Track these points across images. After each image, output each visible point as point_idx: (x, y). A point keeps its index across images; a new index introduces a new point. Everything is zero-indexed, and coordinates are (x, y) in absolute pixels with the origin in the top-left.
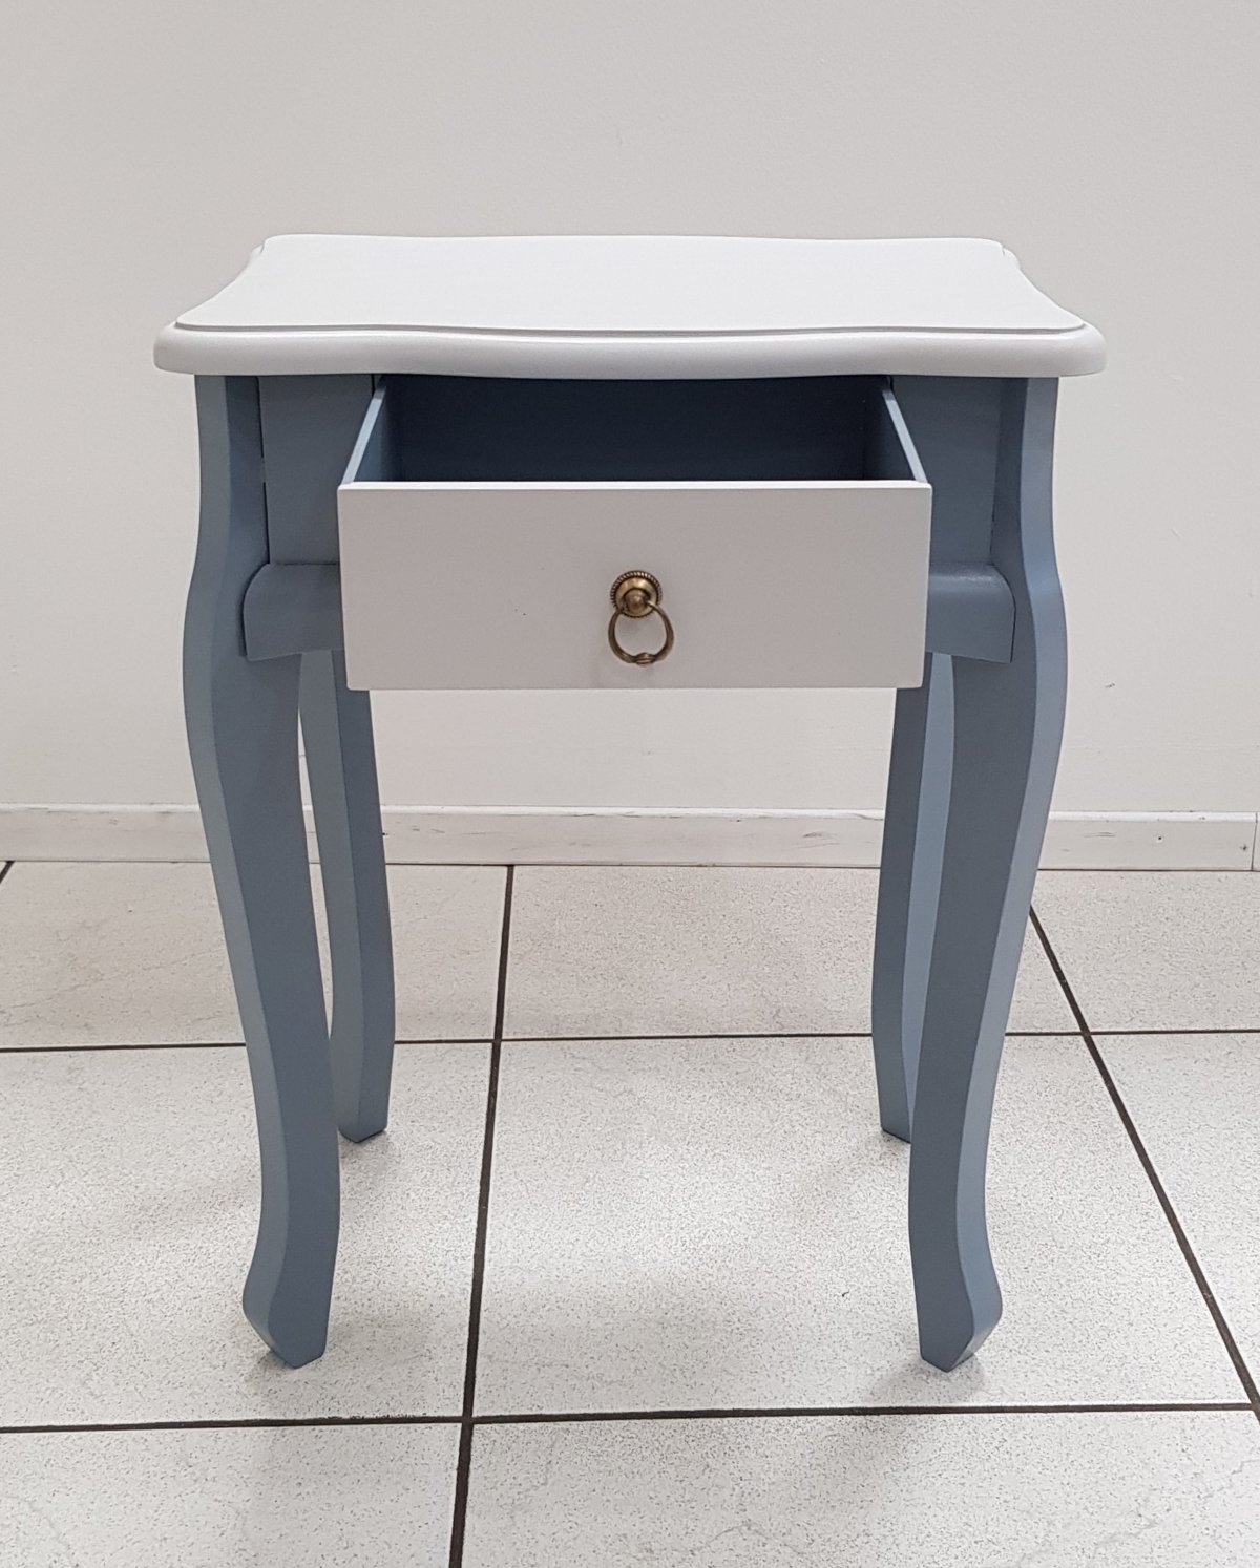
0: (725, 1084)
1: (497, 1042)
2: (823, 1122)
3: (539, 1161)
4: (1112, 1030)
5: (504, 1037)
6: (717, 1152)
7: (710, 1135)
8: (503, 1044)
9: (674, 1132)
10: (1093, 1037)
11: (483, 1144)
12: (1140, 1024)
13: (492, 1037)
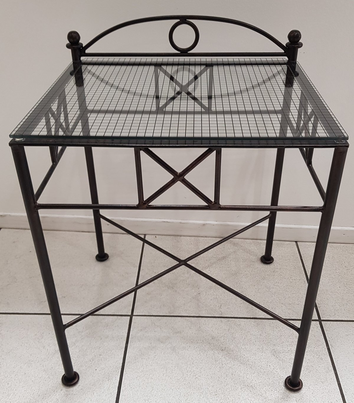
0: (202, 341)
1: (131, 316)
2: (233, 363)
3: (138, 378)
4: (328, 319)
5: (134, 314)
6: (197, 376)
7: (195, 367)
8: (133, 317)
9: (183, 365)
10: (322, 322)
11: (121, 368)
12: (338, 317)
13: (130, 314)
